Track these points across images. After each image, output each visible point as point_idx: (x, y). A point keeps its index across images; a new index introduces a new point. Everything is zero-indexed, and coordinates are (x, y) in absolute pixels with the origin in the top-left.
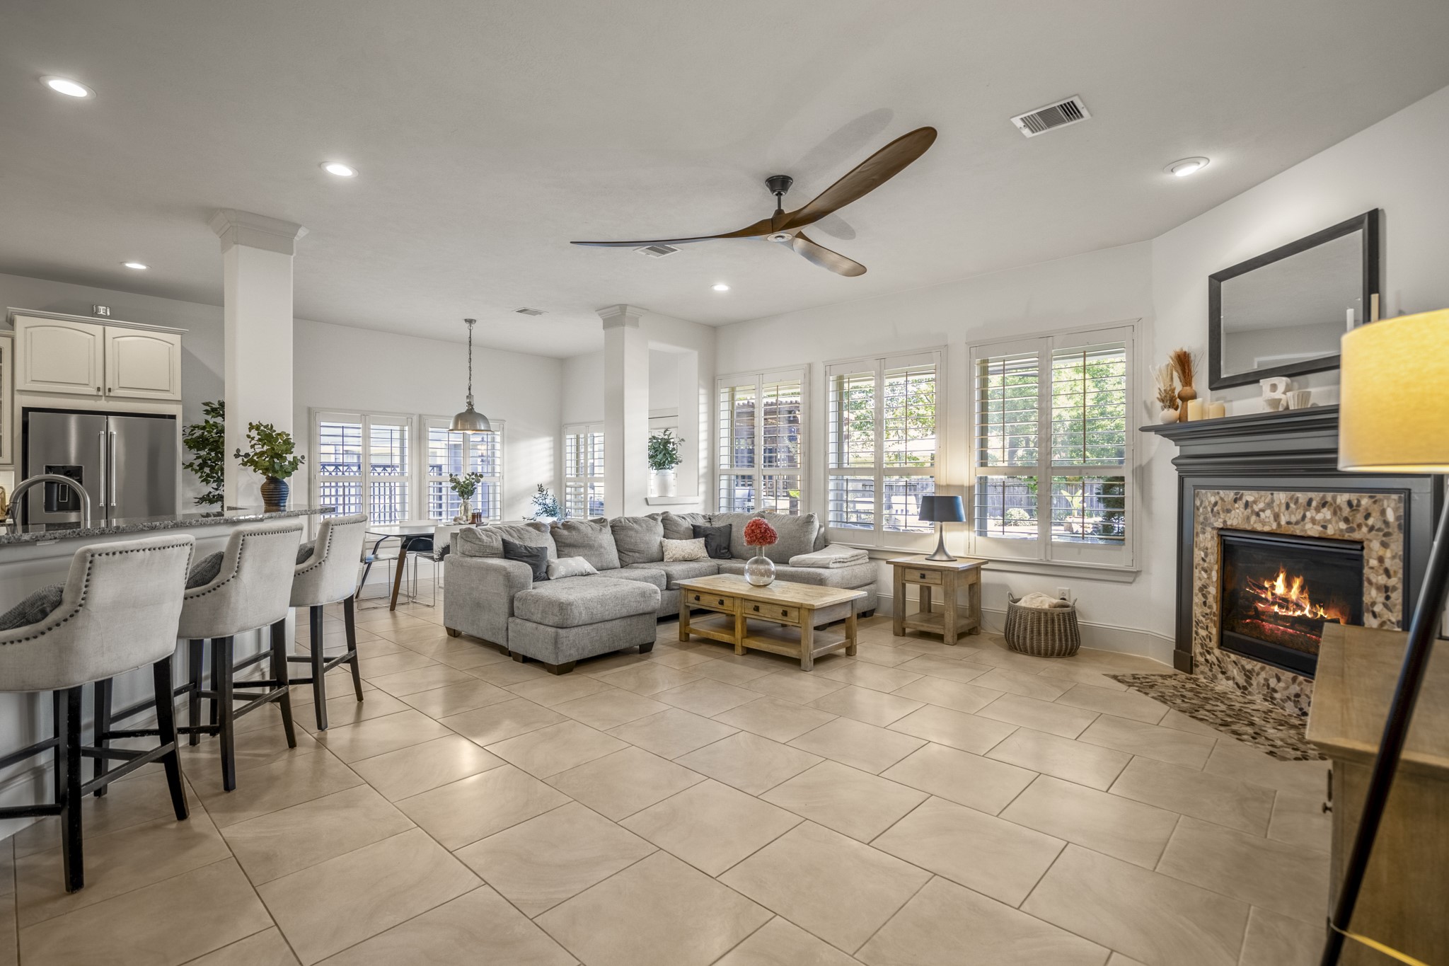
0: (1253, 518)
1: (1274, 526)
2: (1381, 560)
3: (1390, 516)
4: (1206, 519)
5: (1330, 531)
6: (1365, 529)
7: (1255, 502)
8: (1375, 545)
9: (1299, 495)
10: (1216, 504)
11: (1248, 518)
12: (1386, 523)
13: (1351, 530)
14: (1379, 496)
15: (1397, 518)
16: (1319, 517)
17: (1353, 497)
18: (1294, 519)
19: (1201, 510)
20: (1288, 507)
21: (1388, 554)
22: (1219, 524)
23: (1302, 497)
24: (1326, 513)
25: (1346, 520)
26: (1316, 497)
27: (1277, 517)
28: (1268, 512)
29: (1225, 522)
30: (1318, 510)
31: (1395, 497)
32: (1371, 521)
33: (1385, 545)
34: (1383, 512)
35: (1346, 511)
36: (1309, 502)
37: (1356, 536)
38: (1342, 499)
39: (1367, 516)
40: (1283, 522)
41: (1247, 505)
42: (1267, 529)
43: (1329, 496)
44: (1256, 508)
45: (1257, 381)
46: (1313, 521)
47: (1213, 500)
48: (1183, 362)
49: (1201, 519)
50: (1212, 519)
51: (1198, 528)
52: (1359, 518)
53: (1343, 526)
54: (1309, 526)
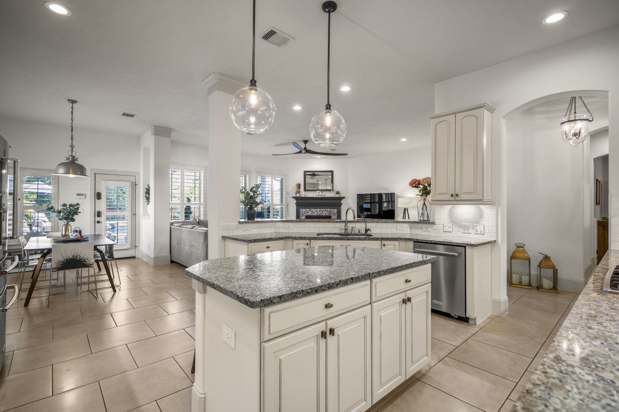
0: (313, 213)
1: (317, 214)
2: (334, 218)
3: (335, 212)
4: (303, 214)
5: (327, 215)
6: (332, 214)
7: (313, 211)
8: (333, 216)
9: (321, 209)
10: (305, 211)
11: (312, 213)
12: (335, 213)
13: (330, 214)
14: (334, 209)
15: (336, 212)
16: (325, 213)
17: (330, 209)
18: (321, 213)
19: (302, 213)
20: (320, 211)
21: (335, 217)
22: (306, 215)
23: (322, 210)
24: (326, 212)
25: (329, 213)
26: (324, 210)
27: (317, 213)
28: (316, 212)
29: (307, 214)
30: (325, 211)
31: (336, 209)
32: (332, 213)
33: (334, 216)
34: (334, 211)
35: (329, 211)
36: (323, 210)
37: (330, 215)
38: (329, 210)
39: (332, 212)
40: (319, 214)
41: (312, 211)
42: (316, 215)
43: (326, 209)
44: (314, 212)
45: (316, 191)
46: (324, 213)
47: (304, 211)
48: (299, 186)
49: (302, 214)
50: (304, 214)
51: (301, 216)
52: (331, 212)
53: (328, 214)
54: (323, 214)
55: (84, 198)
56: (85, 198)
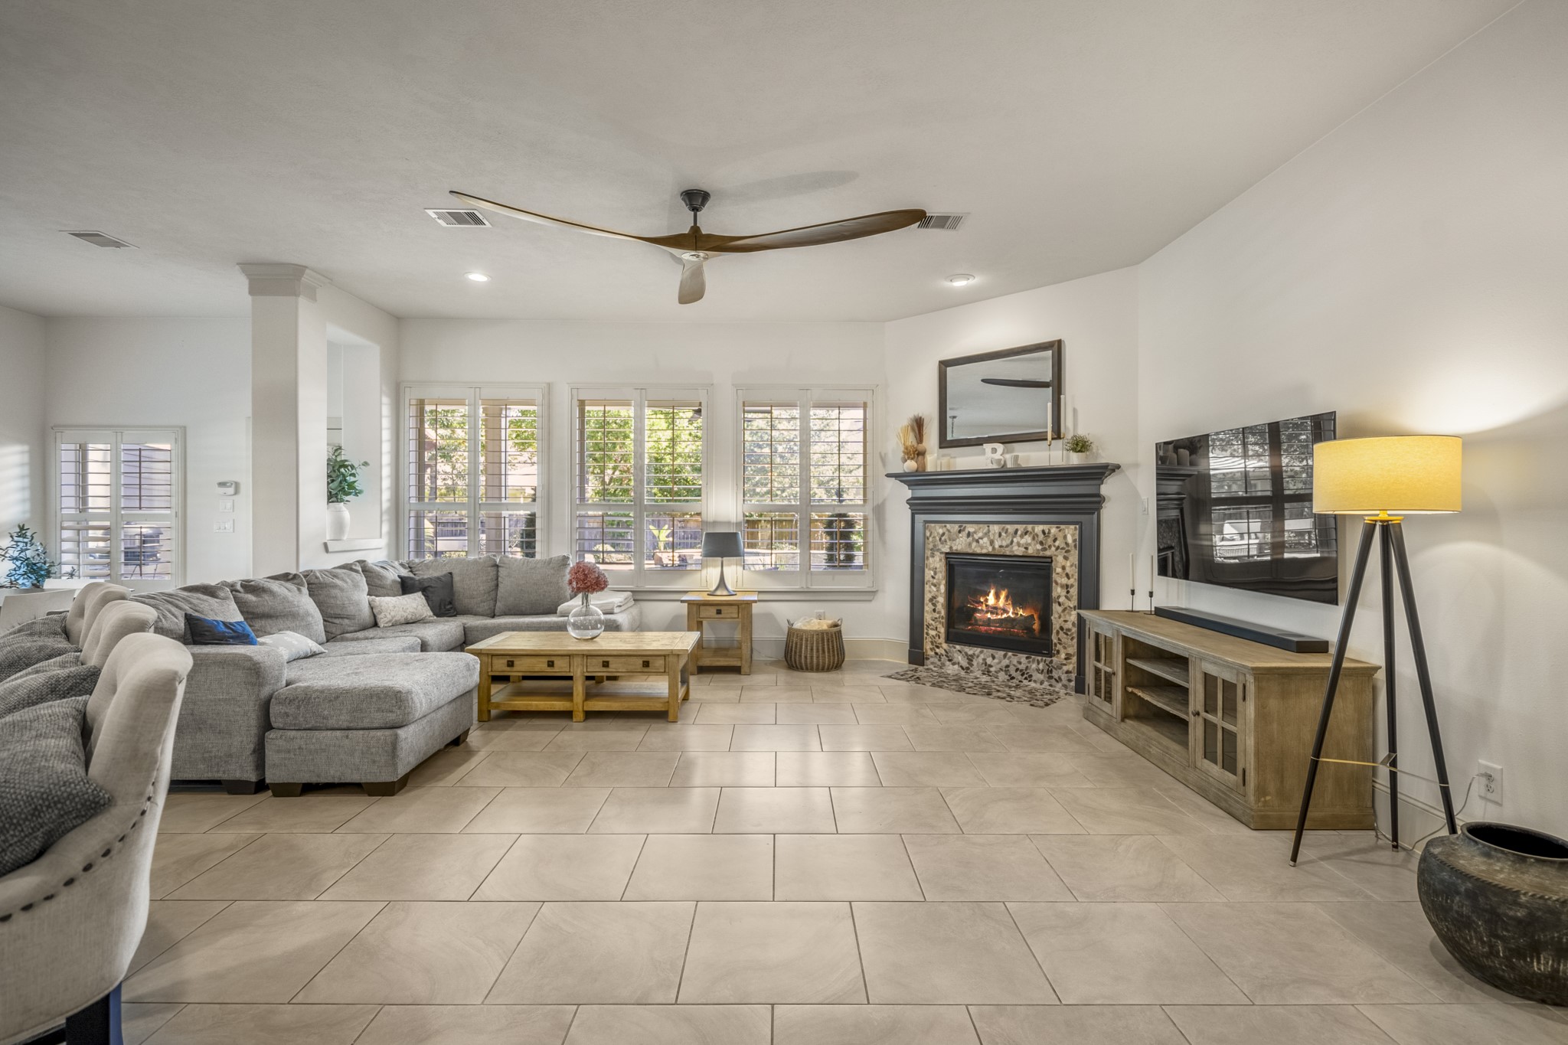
0: (974, 544)
1: (990, 549)
2: (1064, 568)
3: (1070, 540)
4: (935, 546)
5: (1030, 551)
6: (1053, 549)
7: (975, 532)
8: (1060, 559)
9: (1008, 526)
10: (943, 534)
11: (970, 544)
12: (1067, 544)
13: (1045, 549)
14: (1062, 527)
15: (1075, 541)
16: (1023, 541)
17: (1046, 527)
18: (1004, 544)
19: (931, 539)
20: (1000, 535)
21: (1068, 564)
22: (946, 549)
23: (1011, 528)
24: (1028, 539)
25: (1041, 543)
26: (1021, 528)
27: (992, 543)
28: (985, 540)
29: (951, 548)
30: (1022, 536)
31: (1072, 527)
32: (1057, 543)
33: (1066, 558)
34: (1065, 537)
35: (1041, 537)
36: (1016, 531)
37: (1048, 553)
38: (1039, 529)
39: (1055, 540)
40: (997, 546)
41: (969, 534)
42: (984, 551)
43: (1029, 528)
44: (976, 537)
46: (1019, 544)
47: (941, 531)
48: (918, 424)
49: (931, 546)
50: (940, 546)
51: (928, 553)
52: (1050, 541)
53: (1039, 547)
54: (1015, 548)
55: (233, 493)
56: (236, 492)
